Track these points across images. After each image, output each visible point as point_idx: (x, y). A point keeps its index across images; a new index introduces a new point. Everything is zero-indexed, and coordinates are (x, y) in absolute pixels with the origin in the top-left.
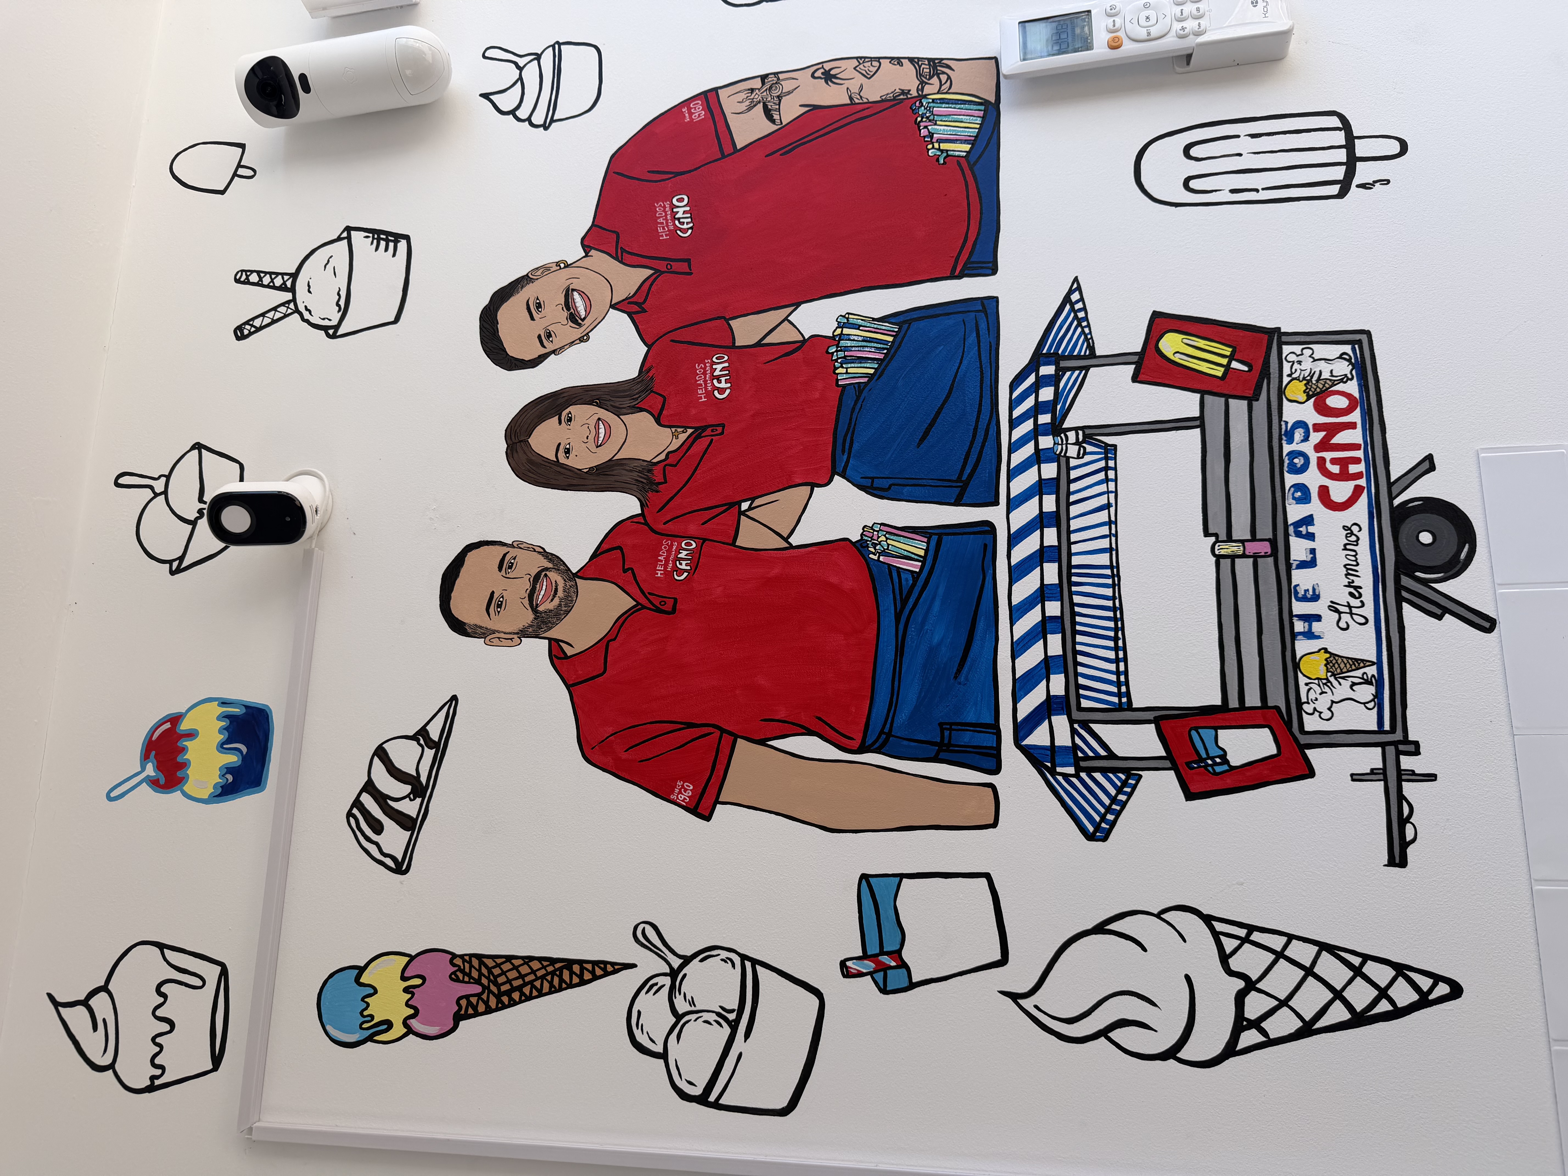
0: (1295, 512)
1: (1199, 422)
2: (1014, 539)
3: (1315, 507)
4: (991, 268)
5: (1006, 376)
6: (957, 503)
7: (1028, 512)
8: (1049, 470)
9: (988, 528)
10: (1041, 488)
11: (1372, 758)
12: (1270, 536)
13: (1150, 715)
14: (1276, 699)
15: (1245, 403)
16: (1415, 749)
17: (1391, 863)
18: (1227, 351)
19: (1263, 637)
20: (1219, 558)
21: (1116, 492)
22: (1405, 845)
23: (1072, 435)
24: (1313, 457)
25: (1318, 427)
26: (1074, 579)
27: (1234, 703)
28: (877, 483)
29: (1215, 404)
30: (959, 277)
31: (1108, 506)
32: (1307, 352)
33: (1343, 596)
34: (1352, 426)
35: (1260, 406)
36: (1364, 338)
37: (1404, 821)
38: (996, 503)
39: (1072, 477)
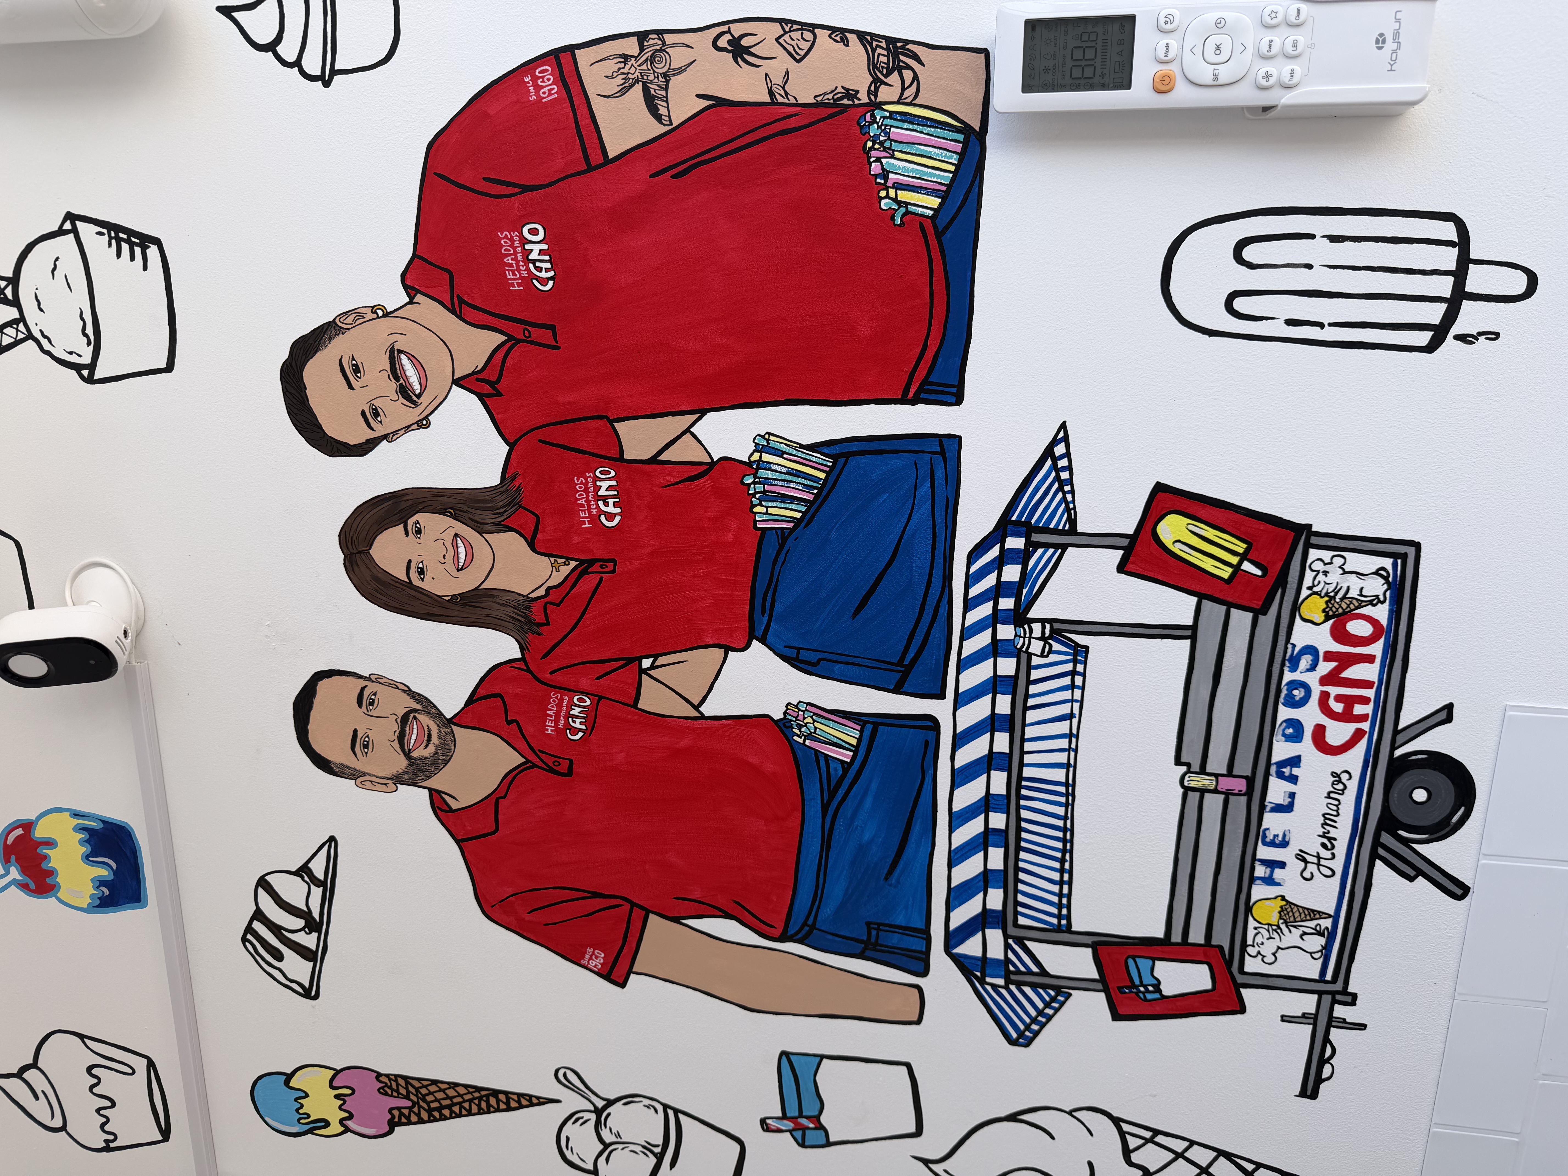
0: (1282, 750)
1: (1191, 632)
2: (960, 740)
3: (1306, 748)
4: (956, 397)
5: (963, 544)
6: (897, 689)
7: (978, 710)
8: (1007, 666)
9: (931, 724)
10: (995, 685)
11: (1307, 1003)
12: (1248, 773)
13: (1089, 940)
14: (1221, 938)
15: (1250, 615)
16: (1352, 1000)
17: (1303, 1094)
18: (1241, 547)
19: (1220, 878)
20: (1187, 790)
21: (1082, 703)
22: (1319, 1080)
23: (1037, 628)
24: (1316, 690)
25: (1329, 656)
26: (1024, 792)
27: (1176, 937)
28: (804, 655)
29: (1214, 611)
30: (913, 402)
31: (1070, 716)
32: (1338, 561)
33: (1314, 846)
34: (1370, 659)
35: (1267, 622)
36: (1411, 551)
37: (1323, 1061)
38: (942, 696)
39: (1032, 678)
